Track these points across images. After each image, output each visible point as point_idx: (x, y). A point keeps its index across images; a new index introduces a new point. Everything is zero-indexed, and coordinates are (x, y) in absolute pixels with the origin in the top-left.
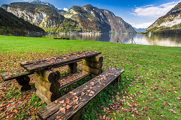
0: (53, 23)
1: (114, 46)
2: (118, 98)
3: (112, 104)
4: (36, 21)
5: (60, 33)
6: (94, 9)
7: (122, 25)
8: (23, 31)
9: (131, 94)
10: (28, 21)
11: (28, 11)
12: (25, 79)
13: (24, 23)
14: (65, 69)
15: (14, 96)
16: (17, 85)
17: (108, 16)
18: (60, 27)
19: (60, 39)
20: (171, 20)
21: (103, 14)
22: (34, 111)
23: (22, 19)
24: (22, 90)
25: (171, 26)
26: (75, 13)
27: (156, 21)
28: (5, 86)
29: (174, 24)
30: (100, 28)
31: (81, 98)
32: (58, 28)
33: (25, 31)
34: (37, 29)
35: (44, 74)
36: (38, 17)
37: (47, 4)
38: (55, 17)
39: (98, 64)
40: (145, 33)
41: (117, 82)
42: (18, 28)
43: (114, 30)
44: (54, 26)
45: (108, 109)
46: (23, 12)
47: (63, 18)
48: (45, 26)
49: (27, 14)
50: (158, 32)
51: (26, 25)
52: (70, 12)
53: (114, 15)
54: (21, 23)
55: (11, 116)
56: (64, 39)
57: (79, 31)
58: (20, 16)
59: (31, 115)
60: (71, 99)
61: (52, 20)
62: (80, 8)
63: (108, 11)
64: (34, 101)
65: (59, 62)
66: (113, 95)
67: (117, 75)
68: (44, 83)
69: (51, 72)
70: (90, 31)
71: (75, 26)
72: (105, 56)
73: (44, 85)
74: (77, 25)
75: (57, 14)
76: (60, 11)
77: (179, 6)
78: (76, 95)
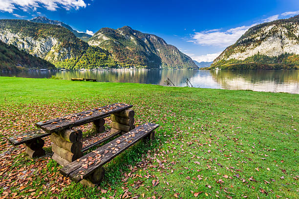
0: (69, 54)
1: (160, 92)
2: (148, 156)
3: (140, 163)
4: (40, 50)
5: (82, 69)
6: (135, 34)
7: (177, 58)
8: (15, 67)
9: (163, 151)
10: (25, 50)
11: (26, 33)
12: (38, 142)
13: (17, 54)
14: (88, 128)
15: (24, 163)
16: (26, 152)
17: (156, 44)
18: (82, 60)
19: (81, 80)
20: (242, 51)
21: (149, 40)
22: (53, 176)
23: (13, 47)
24: (34, 156)
25: (243, 59)
26: (105, 38)
27: (223, 52)
28: (8, 154)
29: (246, 57)
30: (145, 61)
31: (103, 156)
32: (78, 61)
33: (20, 67)
34: (41, 64)
35: (65, 134)
36: (43, 44)
37: (59, 24)
38: (73, 45)
39: (129, 120)
40: (210, 69)
41: (149, 139)
42: (6, 62)
43: (166, 64)
44: (71, 58)
45: (136, 167)
46: (16, 36)
47: (86, 46)
48: (56, 58)
49: (23, 39)
50: (227, 68)
51: (22, 57)
52: (97, 36)
53: (165, 42)
54: (11, 53)
55: (26, 183)
56: (88, 80)
57: (113, 67)
58: (9, 43)
59: (49, 181)
60: (94, 157)
61: (67, 48)
62: (114, 32)
63: (156, 37)
64: (52, 166)
65: (81, 120)
66: (143, 153)
67: (148, 131)
68: (64, 144)
69: (72, 131)
70: (130, 66)
71: (106, 58)
72: (145, 106)
73: (64, 146)
74: (110, 56)
75: (77, 40)
76: (81, 35)
77: (250, 33)
78: (99, 153)
